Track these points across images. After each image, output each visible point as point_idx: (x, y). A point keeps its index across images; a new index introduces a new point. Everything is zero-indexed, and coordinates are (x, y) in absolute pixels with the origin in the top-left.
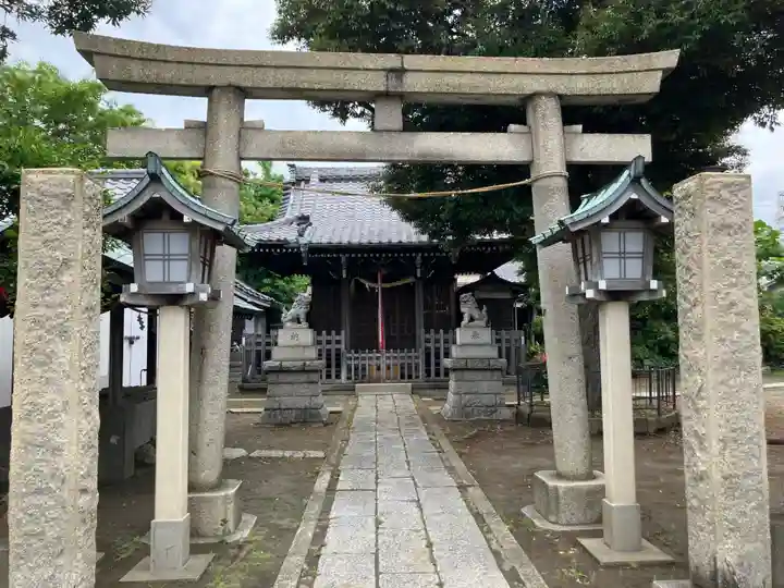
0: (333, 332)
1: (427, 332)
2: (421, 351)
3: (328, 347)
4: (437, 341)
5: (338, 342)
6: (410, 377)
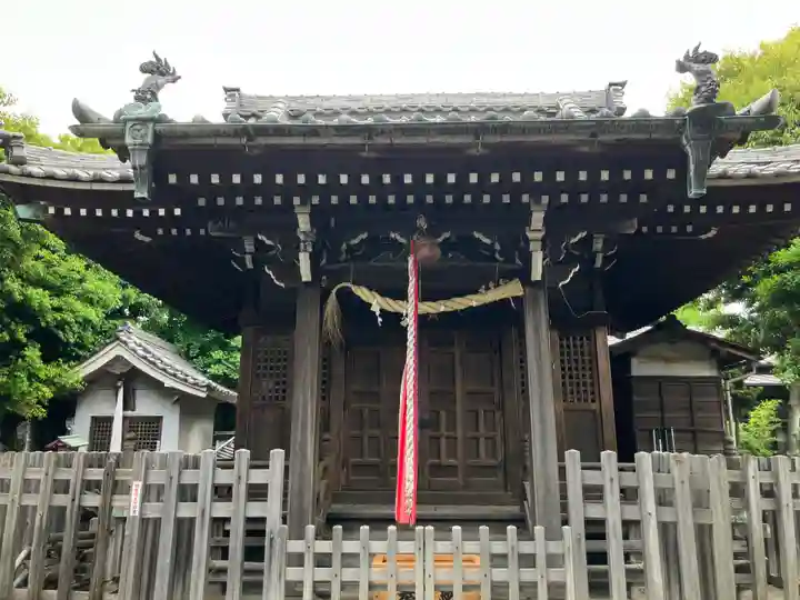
0: (243, 456)
1: (589, 460)
2: (573, 532)
3: (221, 510)
5: (258, 493)
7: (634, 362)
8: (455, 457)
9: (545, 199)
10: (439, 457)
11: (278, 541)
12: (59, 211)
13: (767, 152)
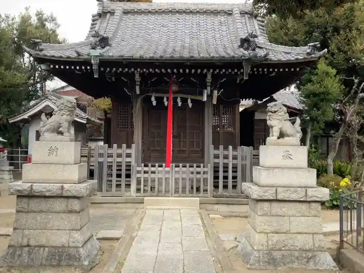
0: (124, 146)
1: (216, 148)
2: (209, 169)
3: (119, 160)
4: (226, 157)
5: (129, 156)
6: (198, 190)
7: (256, 114)
8: (186, 148)
9: (211, 71)
10: (180, 147)
11: (134, 168)
12: (54, 67)
13: (290, 49)
